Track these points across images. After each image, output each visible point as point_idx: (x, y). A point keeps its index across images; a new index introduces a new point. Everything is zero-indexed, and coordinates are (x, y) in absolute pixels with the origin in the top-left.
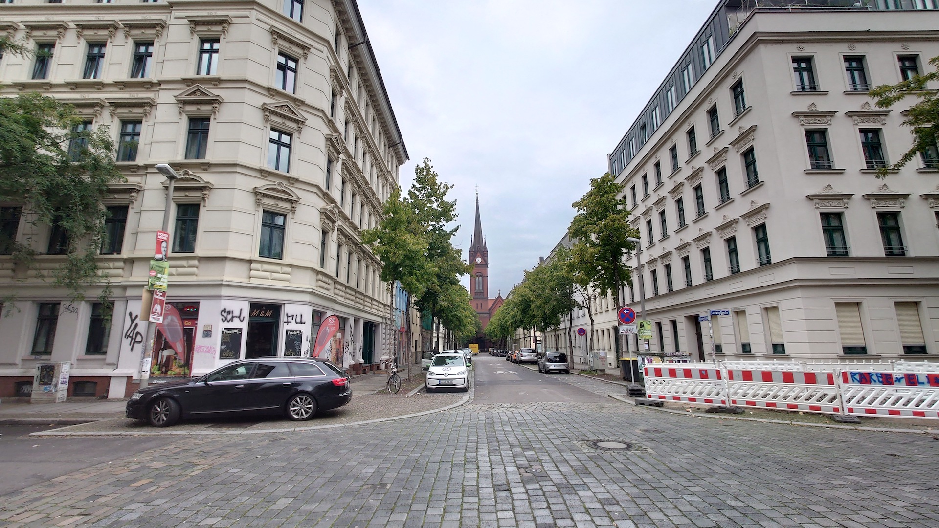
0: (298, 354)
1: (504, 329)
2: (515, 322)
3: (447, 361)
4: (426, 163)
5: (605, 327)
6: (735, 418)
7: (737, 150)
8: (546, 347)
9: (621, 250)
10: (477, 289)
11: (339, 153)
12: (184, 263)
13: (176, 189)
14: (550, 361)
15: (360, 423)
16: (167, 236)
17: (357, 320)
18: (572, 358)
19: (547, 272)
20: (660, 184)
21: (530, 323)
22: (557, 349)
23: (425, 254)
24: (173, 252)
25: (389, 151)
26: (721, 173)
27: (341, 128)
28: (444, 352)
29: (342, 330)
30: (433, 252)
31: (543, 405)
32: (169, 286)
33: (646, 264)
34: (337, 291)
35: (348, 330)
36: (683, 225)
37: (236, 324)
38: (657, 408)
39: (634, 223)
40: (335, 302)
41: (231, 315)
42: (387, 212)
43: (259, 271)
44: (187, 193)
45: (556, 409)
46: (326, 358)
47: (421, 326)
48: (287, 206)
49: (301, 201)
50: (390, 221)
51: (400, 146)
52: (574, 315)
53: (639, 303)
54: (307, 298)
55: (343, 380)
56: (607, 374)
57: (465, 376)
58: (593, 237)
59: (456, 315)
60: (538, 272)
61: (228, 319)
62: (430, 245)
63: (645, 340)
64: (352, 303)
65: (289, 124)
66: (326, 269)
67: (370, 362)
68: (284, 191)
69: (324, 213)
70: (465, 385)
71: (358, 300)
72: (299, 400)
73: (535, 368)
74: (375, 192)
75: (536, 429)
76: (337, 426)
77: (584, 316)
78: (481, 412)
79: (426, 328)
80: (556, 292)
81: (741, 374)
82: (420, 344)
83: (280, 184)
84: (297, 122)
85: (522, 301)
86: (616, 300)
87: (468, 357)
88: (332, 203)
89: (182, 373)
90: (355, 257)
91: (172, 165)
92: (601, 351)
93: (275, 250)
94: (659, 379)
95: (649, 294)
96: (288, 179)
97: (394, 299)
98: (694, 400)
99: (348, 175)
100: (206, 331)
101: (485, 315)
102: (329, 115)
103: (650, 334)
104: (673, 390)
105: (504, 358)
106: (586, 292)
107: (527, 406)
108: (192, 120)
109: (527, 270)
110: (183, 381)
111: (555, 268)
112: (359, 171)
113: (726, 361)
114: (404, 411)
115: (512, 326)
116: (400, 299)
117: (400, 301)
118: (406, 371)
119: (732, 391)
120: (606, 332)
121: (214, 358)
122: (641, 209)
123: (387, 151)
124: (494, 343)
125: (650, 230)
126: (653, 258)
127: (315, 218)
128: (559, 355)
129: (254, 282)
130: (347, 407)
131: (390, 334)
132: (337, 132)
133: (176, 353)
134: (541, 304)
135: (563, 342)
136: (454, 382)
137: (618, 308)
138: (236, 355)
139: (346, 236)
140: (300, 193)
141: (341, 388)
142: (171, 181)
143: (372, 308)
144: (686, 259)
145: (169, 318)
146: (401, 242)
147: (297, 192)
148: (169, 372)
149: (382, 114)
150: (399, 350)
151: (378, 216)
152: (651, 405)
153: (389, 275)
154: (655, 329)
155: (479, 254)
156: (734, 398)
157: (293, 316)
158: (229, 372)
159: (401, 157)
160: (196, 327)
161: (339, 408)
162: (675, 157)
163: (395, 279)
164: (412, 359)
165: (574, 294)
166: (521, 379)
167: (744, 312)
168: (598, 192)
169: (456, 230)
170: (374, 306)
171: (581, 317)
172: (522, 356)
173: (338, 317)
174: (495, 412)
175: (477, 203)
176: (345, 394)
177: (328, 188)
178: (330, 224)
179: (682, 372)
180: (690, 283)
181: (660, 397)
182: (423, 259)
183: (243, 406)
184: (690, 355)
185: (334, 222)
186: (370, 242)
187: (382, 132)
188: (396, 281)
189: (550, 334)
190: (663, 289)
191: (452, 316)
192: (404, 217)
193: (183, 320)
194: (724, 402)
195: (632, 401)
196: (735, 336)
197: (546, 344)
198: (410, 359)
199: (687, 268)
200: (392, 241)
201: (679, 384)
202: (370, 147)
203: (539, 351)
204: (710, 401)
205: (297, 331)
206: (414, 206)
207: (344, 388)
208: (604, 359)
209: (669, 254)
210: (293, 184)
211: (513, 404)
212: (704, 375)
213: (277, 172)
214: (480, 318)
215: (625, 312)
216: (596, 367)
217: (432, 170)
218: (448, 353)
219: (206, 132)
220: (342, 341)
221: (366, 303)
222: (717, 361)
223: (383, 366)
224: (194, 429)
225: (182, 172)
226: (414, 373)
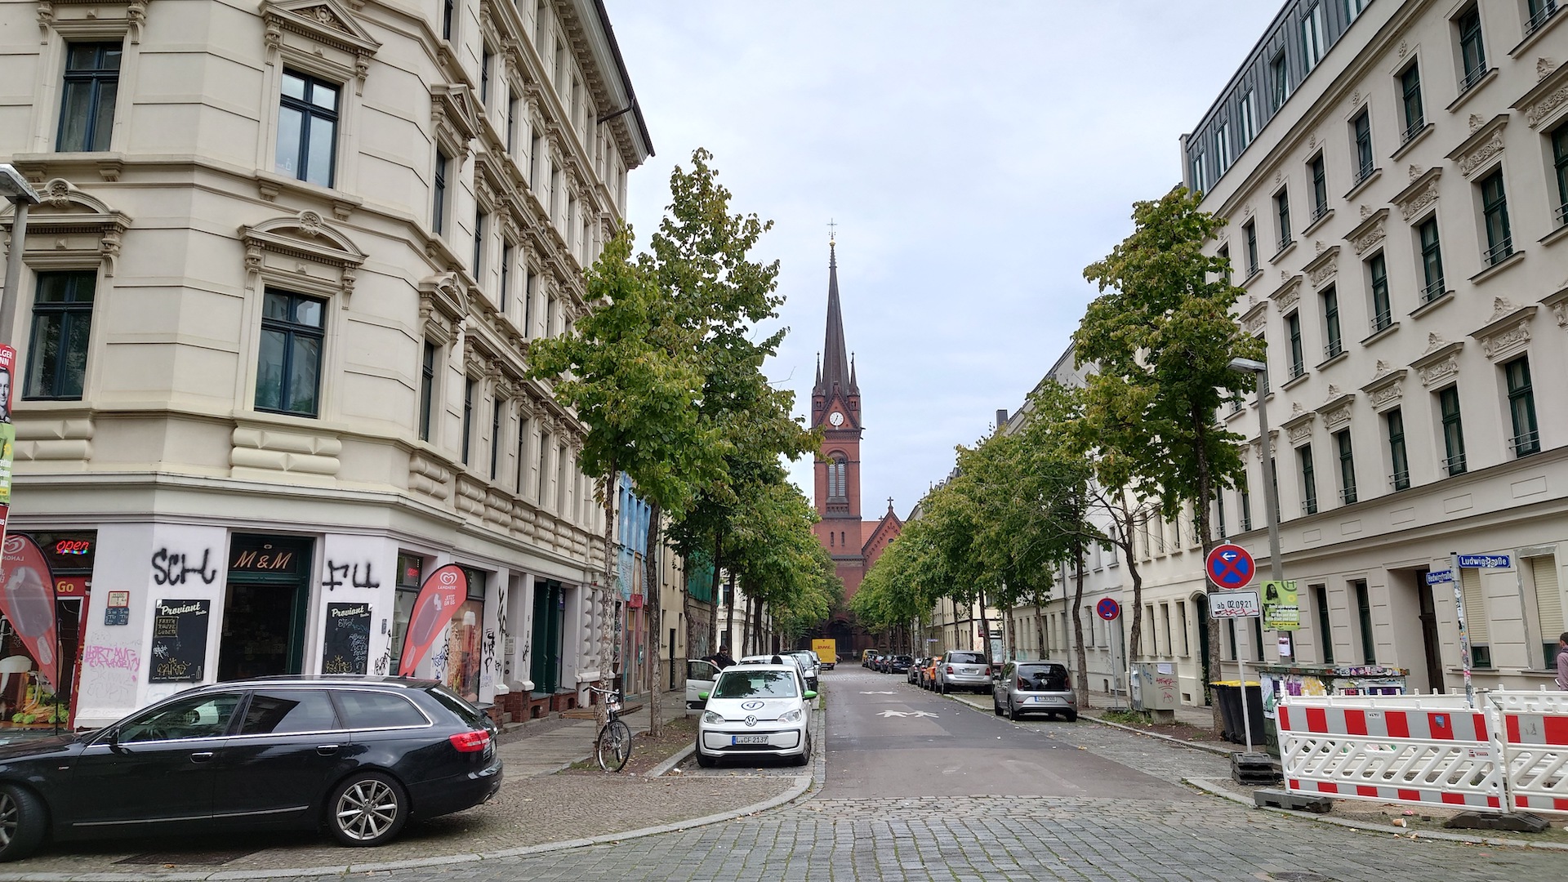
0: (359, 667)
1: (902, 600)
2: (932, 581)
3: (756, 684)
4: (699, 164)
5: (1171, 596)
6: (1522, 843)
7: (1532, 122)
8: (1013, 649)
9: (1215, 392)
10: (832, 493)
11: (467, 135)
12: (55, 427)
13: (33, 231)
14: (1025, 685)
15: (523, 850)
16: (9, 354)
17: (516, 578)
18: (1083, 678)
19: (1017, 451)
20: (1322, 213)
21: (970, 584)
22: (1044, 655)
23: (698, 402)
24: (26, 398)
25: (599, 131)
26: (1490, 185)
27: (472, 69)
28: (745, 659)
29: (477, 602)
30: (718, 397)
31: (1006, 802)
32: (17, 489)
33: (1283, 431)
34: (464, 502)
35: (494, 603)
36: (1384, 325)
37: (193, 589)
38: (1313, 816)
39: (1249, 320)
40: (459, 528)
41: (180, 564)
42: (596, 294)
43: (255, 447)
44: (62, 242)
45: (1040, 813)
46: (433, 677)
47: (685, 591)
48: (331, 275)
49: (367, 264)
50: (603, 316)
51: (628, 117)
52: (1090, 562)
53: (1263, 532)
54: (384, 519)
55: (477, 737)
56: (1177, 724)
57: (800, 724)
58: (1140, 356)
59: (775, 563)
60: (991, 450)
61: (173, 577)
62: (710, 378)
63: (1281, 633)
64: (505, 531)
65: (332, 56)
66: (435, 444)
67: (551, 688)
68: (320, 238)
69: (428, 295)
70: (800, 749)
71: (520, 524)
72: (360, 791)
73: (985, 703)
74: (565, 240)
75: (989, 867)
76: (460, 858)
77: (1114, 566)
78: (841, 820)
79: (700, 597)
80: (1041, 503)
81: (1541, 725)
82: (681, 638)
83: (311, 218)
84: (354, 51)
85: (949, 527)
86: (1201, 523)
87: (809, 674)
88: (449, 269)
89: (52, 720)
90: (511, 411)
91: (21, 166)
92: (1161, 660)
93: (298, 391)
94: (1321, 738)
95: (1292, 508)
96: (332, 204)
97: (615, 522)
98: (1413, 795)
99: (492, 196)
100: (114, 608)
101: (853, 564)
102: (439, 34)
103: (1293, 616)
104: (1357, 768)
105: (904, 678)
106: (1119, 504)
107: (964, 806)
108: (76, 48)
109: (964, 445)
110: (54, 739)
111: (1037, 439)
112: (520, 183)
113: (1501, 690)
114: (639, 818)
115: (923, 591)
116: (630, 521)
117: (631, 528)
118: (646, 711)
119: (1515, 770)
120: (1173, 611)
121: (134, 679)
122: (1272, 281)
123: (595, 131)
124: (876, 637)
125: (1295, 339)
126: (1301, 413)
127: (406, 310)
128: (1047, 670)
129: (243, 477)
130: (489, 807)
131: (604, 614)
132: (462, 78)
133: (35, 666)
134: (998, 534)
135: (1058, 634)
136: (772, 740)
137: (1207, 546)
138: (194, 672)
139: (488, 356)
140: (363, 242)
141: (473, 758)
142: (18, 210)
143: (556, 545)
144: (1393, 417)
145: (22, 572)
146: (633, 372)
147: (357, 238)
148: (16, 718)
149: (580, 31)
150: (628, 656)
151: (571, 304)
152: (1295, 808)
153: (602, 457)
154: (1307, 602)
155: (836, 403)
156: (1522, 790)
157: (346, 567)
158: (175, 715)
159: (631, 147)
160: (87, 599)
161: (467, 812)
162: (1363, 143)
163: (617, 467)
164: (660, 679)
165: (1089, 510)
166: (948, 734)
167: (1549, 559)
168: (1154, 237)
169: (775, 341)
170: (561, 540)
171: (1106, 569)
172: (950, 671)
173: (465, 569)
174: (879, 822)
175: (833, 268)
176: (483, 773)
177: (438, 227)
178: (446, 325)
179: (1382, 718)
180: (1403, 481)
181: (1323, 787)
182: (691, 418)
183: (213, 808)
184: (1404, 673)
185: (455, 319)
186: (551, 373)
187: (580, 79)
188: (622, 474)
189: (1024, 614)
190: (1329, 497)
191: (767, 566)
192: (642, 307)
193: (55, 578)
194: (1493, 801)
195: (1245, 796)
196: (1525, 624)
197: (1012, 640)
198: (656, 678)
199: (1397, 440)
200: (609, 368)
201: (1372, 750)
202: (548, 119)
203: (996, 659)
204: (1458, 799)
205: (356, 606)
206: (669, 276)
207: (480, 758)
208: (1169, 682)
209: (1347, 401)
210: (345, 217)
211: (927, 798)
212: (1440, 727)
213: (301, 184)
214: (840, 571)
215: (1225, 556)
216: (1147, 705)
217: (715, 182)
218: (757, 662)
219: (111, 81)
220: (477, 633)
221: (542, 533)
222: (1475, 690)
223: (584, 699)
224: (84, 866)
225: (48, 186)
226: (666, 717)
